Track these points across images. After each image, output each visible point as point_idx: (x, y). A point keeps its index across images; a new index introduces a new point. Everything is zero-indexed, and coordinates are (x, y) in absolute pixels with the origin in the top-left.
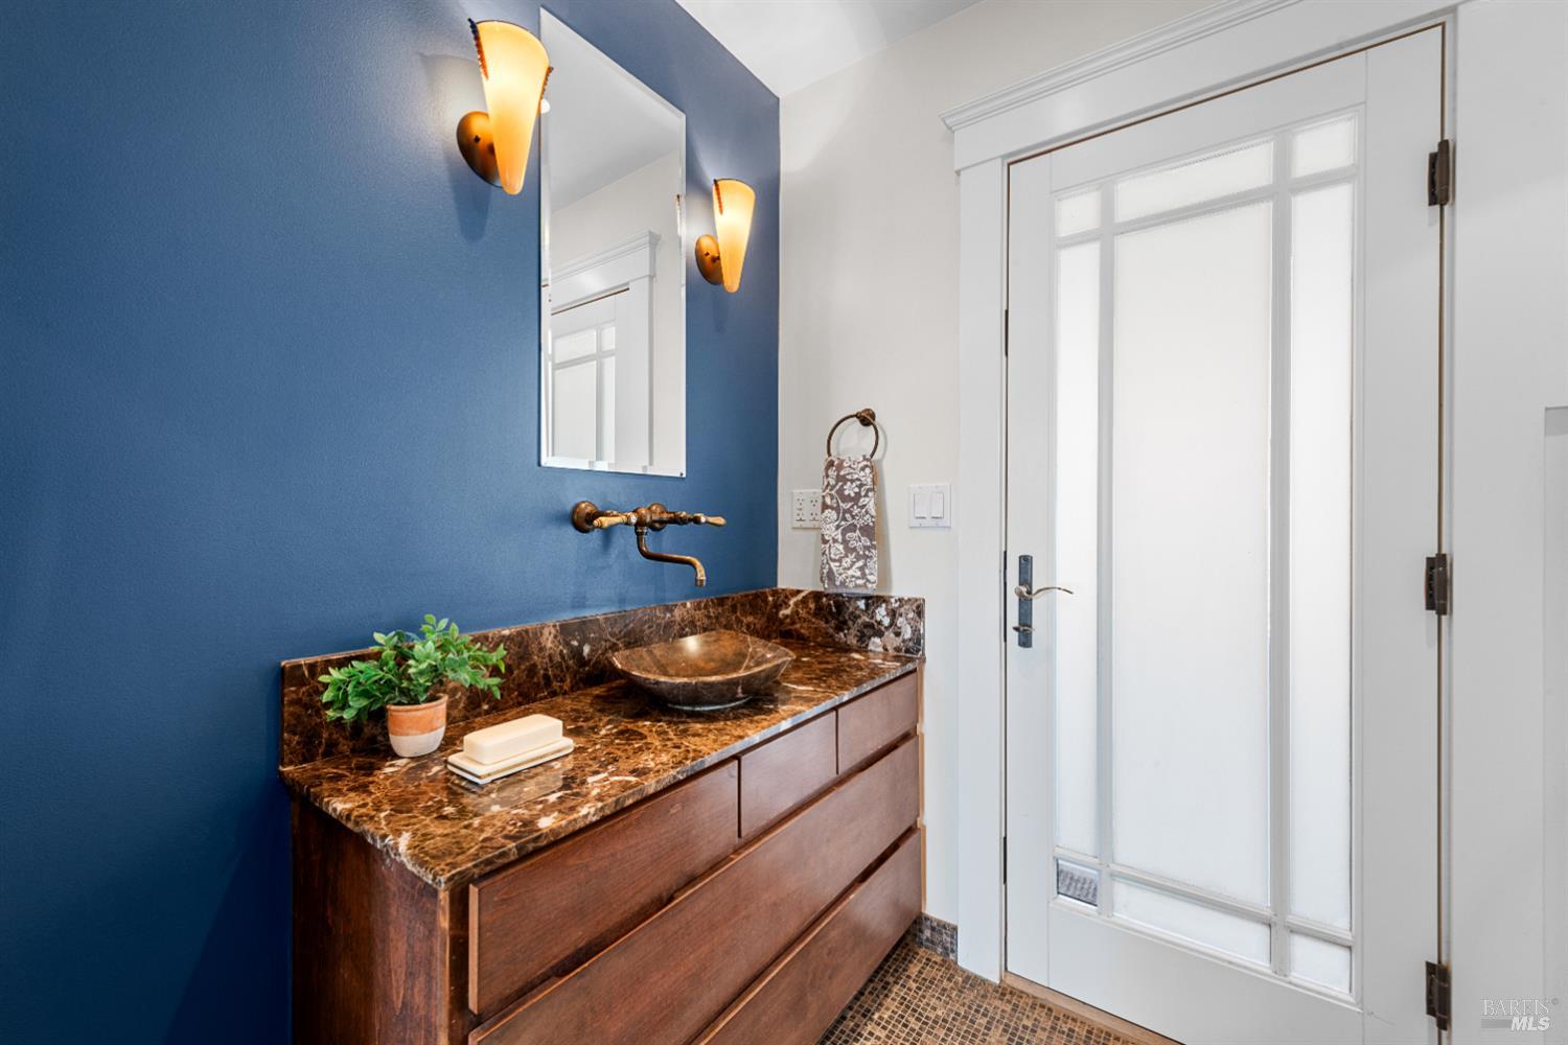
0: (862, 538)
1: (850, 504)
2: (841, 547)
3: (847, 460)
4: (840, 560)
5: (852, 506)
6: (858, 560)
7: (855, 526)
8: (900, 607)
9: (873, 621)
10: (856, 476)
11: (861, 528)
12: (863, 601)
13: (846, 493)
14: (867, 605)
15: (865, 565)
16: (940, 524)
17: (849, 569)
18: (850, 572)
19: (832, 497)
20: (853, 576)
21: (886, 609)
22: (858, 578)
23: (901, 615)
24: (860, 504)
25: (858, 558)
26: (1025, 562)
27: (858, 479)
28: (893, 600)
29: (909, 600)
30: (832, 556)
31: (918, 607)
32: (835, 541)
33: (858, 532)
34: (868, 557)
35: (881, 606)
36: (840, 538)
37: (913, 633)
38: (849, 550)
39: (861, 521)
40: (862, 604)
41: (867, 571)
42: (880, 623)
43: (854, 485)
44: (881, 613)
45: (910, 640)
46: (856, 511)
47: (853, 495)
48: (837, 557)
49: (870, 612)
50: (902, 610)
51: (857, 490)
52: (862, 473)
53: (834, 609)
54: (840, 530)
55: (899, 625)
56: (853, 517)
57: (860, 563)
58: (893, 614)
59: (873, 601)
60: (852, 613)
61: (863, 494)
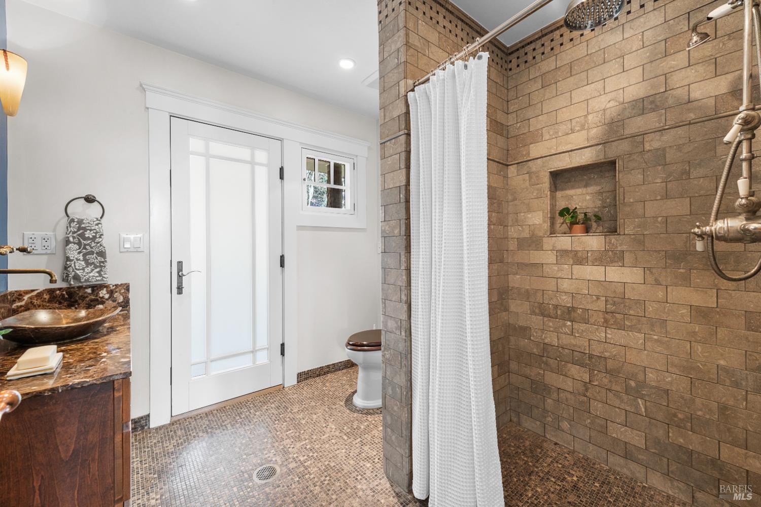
0: (98, 258)
1: (89, 241)
2: (83, 263)
3: (86, 219)
4: (83, 269)
5: (91, 242)
6: (96, 268)
7: (93, 252)
8: (116, 288)
9: (98, 298)
10: (93, 228)
11: (97, 253)
12: (90, 289)
13: (87, 236)
14: (93, 291)
15: (101, 270)
16: (139, 250)
17: (90, 273)
18: (91, 274)
19: (74, 238)
20: (94, 276)
21: (106, 291)
22: (97, 277)
23: (116, 292)
24: (96, 241)
25: (96, 267)
26: (180, 264)
27: (94, 229)
28: (111, 286)
29: (122, 284)
30: (77, 267)
31: (127, 287)
32: (78, 260)
33: (95, 255)
34: (102, 266)
35: (103, 290)
36: (81, 258)
37: (124, 299)
38: (88, 264)
39: (97, 250)
40: (89, 291)
41: (102, 273)
42: (103, 297)
43: (92, 232)
44: (103, 293)
45: (122, 302)
46: (93, 244)
47: (91, 237)
48: (81, 268)
49: (95, 293)
50: (117, 290)
51: (94, 234)
52: (97, 227)
53: (66, 296)
54: (81, 254)
55: (115, 297)
56: (92, 248)
57: (98, 270)
58: (111, 293)
59: (96, 288)
60: (82, 296)
61: (98, 236)
